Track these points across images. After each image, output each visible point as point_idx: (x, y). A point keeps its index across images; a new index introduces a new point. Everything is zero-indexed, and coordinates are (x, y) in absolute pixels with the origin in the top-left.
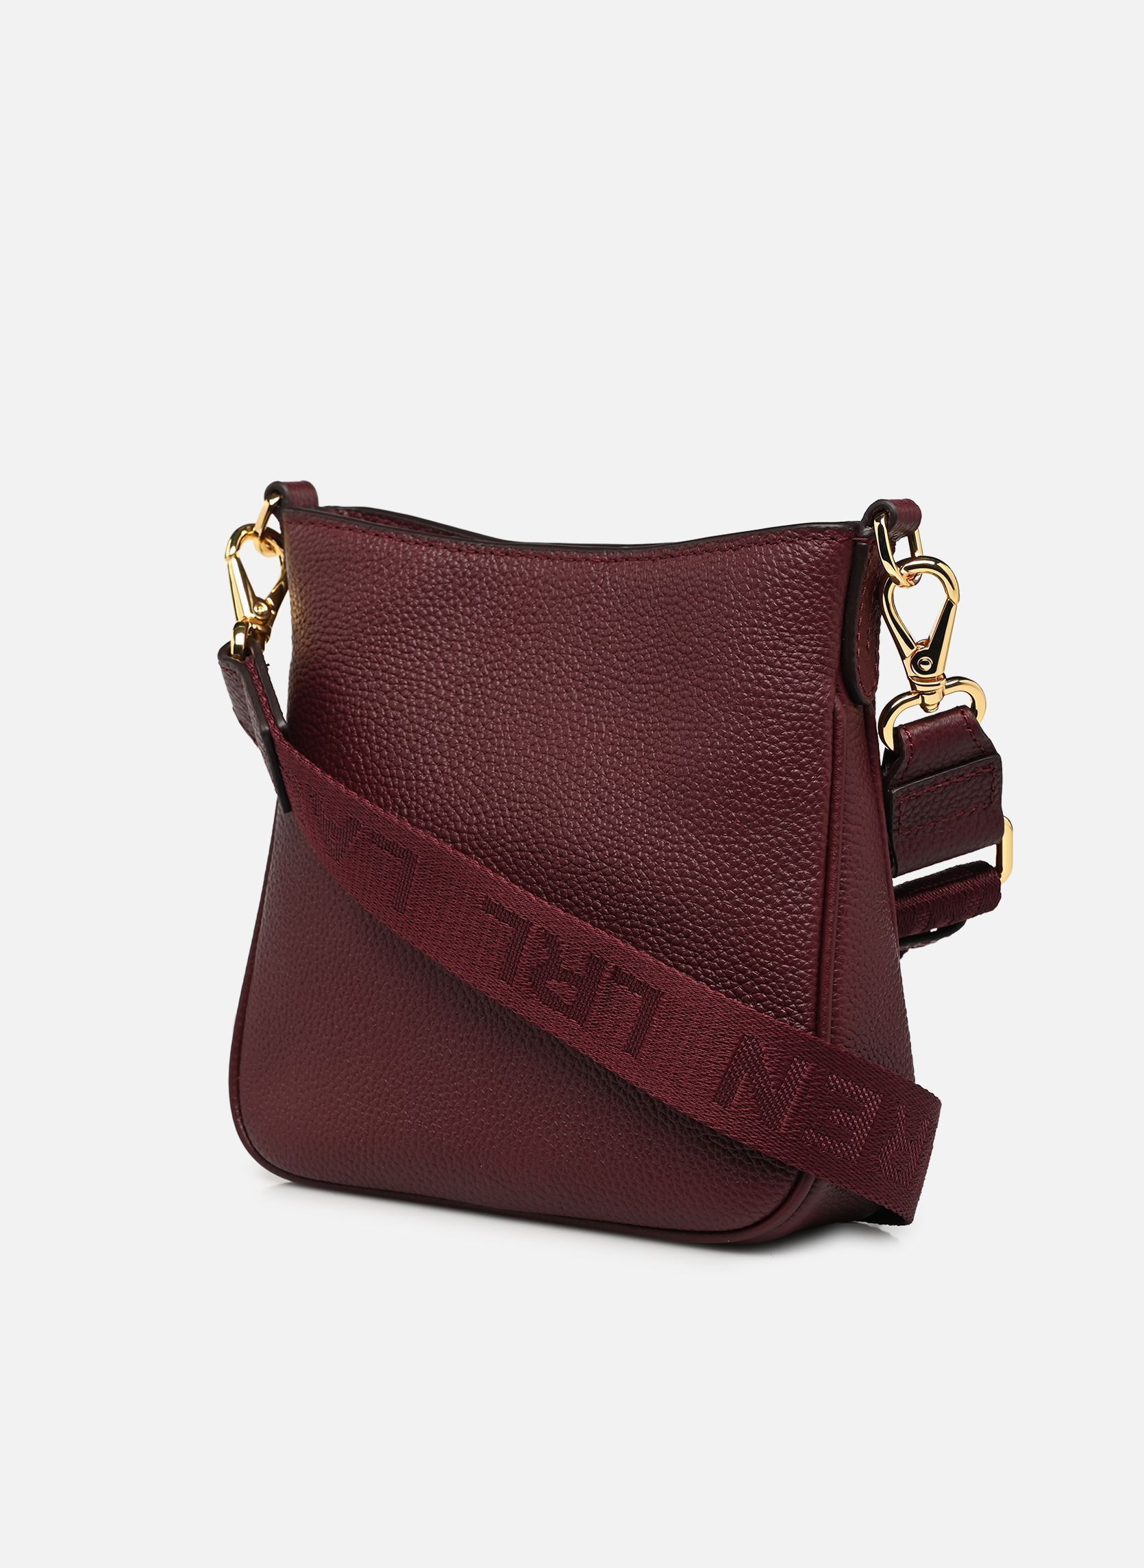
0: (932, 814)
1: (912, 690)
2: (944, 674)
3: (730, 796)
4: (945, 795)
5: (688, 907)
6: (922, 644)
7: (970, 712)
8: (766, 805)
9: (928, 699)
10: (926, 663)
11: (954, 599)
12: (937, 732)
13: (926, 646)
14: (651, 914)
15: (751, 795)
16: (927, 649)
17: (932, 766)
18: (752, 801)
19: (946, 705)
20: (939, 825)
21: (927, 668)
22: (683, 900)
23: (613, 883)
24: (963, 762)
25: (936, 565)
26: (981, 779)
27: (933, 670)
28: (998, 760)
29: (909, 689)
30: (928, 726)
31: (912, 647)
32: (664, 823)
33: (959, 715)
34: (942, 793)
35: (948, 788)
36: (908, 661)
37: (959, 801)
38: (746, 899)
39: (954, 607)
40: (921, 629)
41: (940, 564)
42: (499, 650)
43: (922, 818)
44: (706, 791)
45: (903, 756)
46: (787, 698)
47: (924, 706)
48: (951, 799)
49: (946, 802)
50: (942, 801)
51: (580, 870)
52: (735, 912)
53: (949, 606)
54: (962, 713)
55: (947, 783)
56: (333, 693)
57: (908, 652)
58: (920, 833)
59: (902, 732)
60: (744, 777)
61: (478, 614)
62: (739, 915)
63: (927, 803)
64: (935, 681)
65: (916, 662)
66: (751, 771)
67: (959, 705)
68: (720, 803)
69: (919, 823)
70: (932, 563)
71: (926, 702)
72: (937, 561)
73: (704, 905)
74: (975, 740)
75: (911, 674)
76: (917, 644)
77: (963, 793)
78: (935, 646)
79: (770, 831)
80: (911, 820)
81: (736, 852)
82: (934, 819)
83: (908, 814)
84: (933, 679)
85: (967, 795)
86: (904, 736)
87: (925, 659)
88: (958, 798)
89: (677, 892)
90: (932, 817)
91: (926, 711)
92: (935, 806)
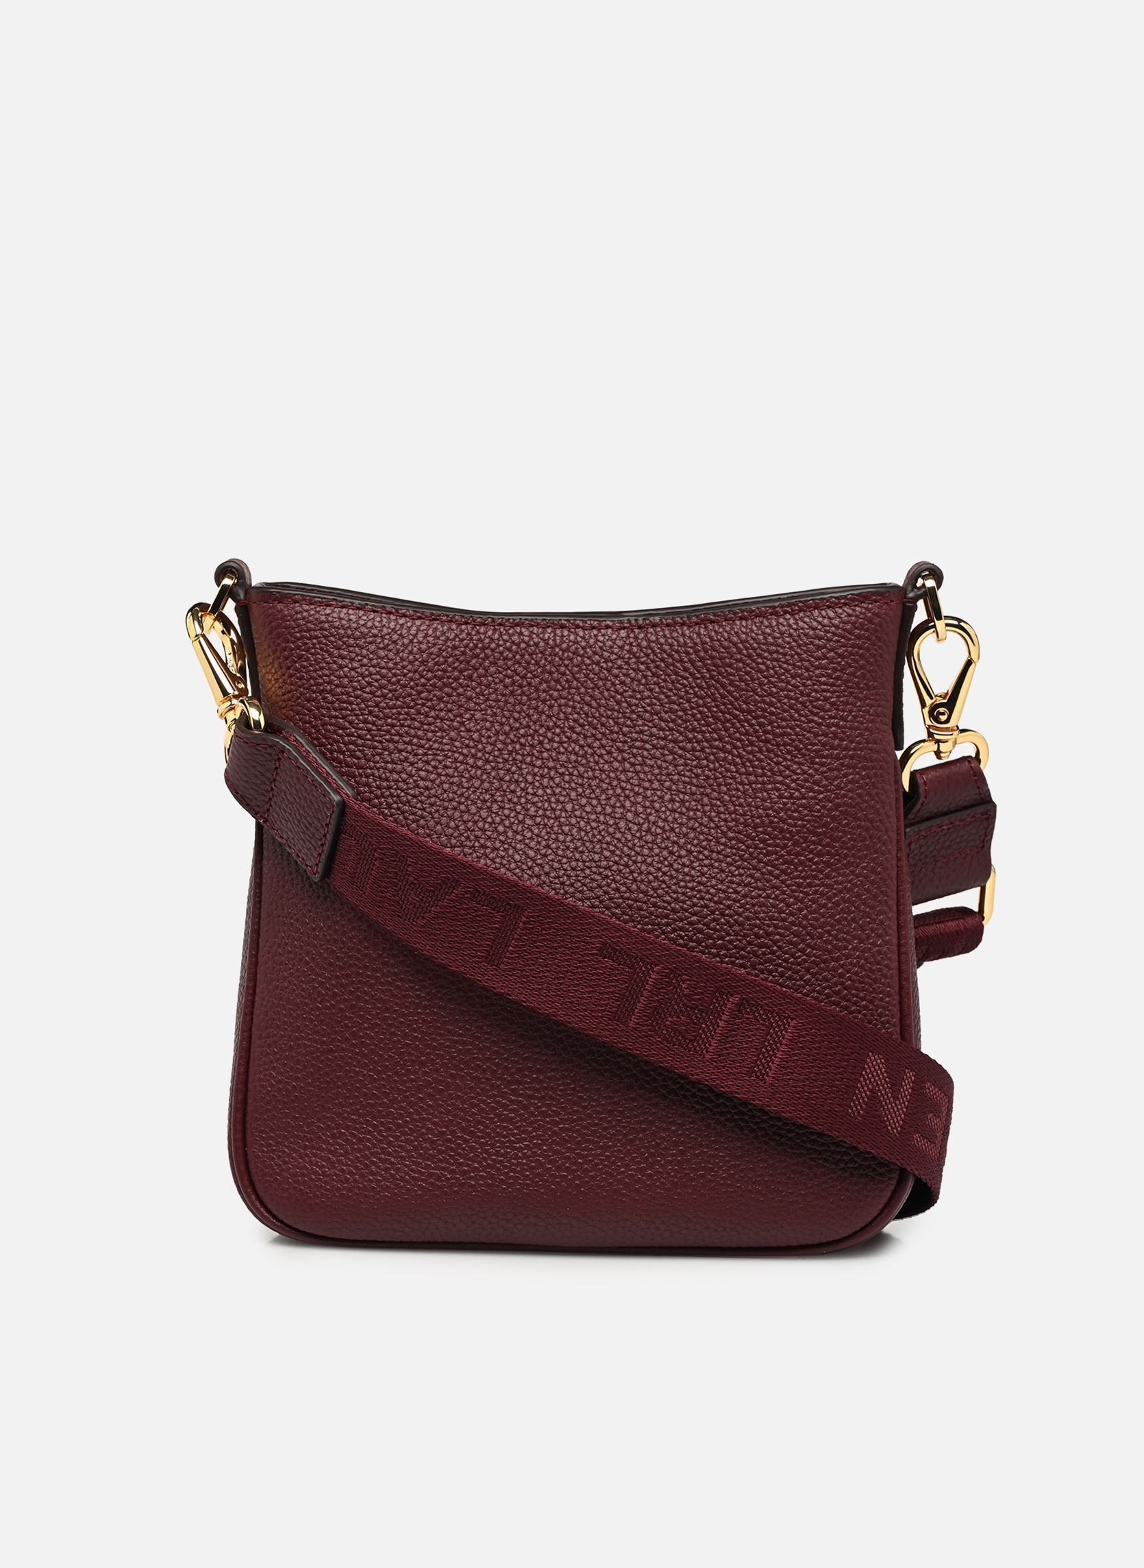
0: (934, 854)
1: (929, 737)
2: (957, 727)
3: (814, 843)
4: (947, 837)
5: (780, 948)
6: (940, 696)
7: (976, 762)
8: (847, 848)
9: (943, 747)
10: (943, 714)
11: (974, 657)
12: (948, 778)
13: (944, 698)
14: (742, 957)
15: (833, 840)
16: (945, 701)
17: (940, 809)
18: (835, 846)
19: (955, 756)
20: (939, 864)
21: (943, 718)
22: (775, 942)
23: (701, 932)
24: (965, 808)
25: (958, 625)
26: (978, 824)
27: (947, 721)
28: (994, 806)
29: (925, 736)
30: (940, 772)
31: (932, 698)
32: (746, 872)
33: (967, 763)
34: (945, 835)
35: (952, 830)
36: (926, 710)
37: (958, 843)
38: (836, 937)
39: (973, 665)
40: (941, 685)
41: (962, 624)
42: (524, 718)
43: (926, 856)
44: (789, 839)
45: (918, 798)
46: (861, 750)
47: (938, 754)
48: (951, 841)
49: (948, 844)
50: (944, 842)
51: (664, 921)
52: (826, 950)
53: (969, 663)
54: (969, 762)
55: (951, 826)
56: (352, 767)
57: (928, 702)
58: (923, 870)
59: (918, 775)
60: (826, 825)
61: (496, 683)
62: (830, 952)
63: (932, 843)
64: (949, 731)
65: (933, 714)
66: (834, 818)
67: (965, 755)
68: (803, 849)
69: (923, 861)
70: (956, 623)
71: (941, 749)
72: (960, 620)
73: (795, 945)
74: (978, 788)
75: (928, 722)
76: (936, 696)
77: (962, 836)
78: (951, 700)
79: (852, 872)
80: (917, 858)
81: (822, 894)
82: (936, 859)
83: (916, 852)
84: (947, 729)
85: (965, 838)
86: (920, 781)
87: (942, 710)
88: (958, 840)
89: (768, 935)
90: (934, 857)
91: (939, 757)
92: (938, 847)
